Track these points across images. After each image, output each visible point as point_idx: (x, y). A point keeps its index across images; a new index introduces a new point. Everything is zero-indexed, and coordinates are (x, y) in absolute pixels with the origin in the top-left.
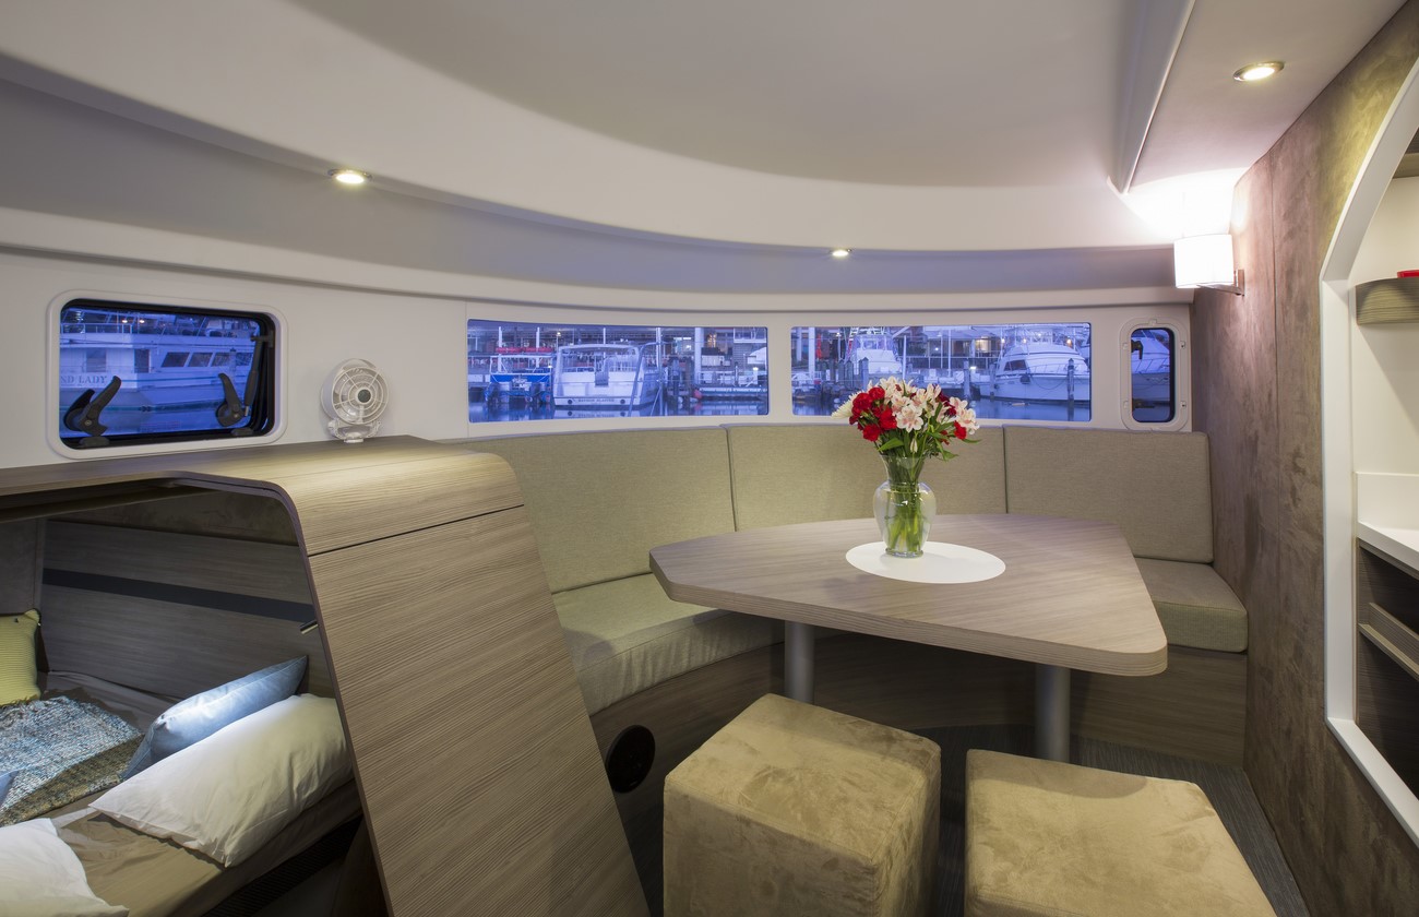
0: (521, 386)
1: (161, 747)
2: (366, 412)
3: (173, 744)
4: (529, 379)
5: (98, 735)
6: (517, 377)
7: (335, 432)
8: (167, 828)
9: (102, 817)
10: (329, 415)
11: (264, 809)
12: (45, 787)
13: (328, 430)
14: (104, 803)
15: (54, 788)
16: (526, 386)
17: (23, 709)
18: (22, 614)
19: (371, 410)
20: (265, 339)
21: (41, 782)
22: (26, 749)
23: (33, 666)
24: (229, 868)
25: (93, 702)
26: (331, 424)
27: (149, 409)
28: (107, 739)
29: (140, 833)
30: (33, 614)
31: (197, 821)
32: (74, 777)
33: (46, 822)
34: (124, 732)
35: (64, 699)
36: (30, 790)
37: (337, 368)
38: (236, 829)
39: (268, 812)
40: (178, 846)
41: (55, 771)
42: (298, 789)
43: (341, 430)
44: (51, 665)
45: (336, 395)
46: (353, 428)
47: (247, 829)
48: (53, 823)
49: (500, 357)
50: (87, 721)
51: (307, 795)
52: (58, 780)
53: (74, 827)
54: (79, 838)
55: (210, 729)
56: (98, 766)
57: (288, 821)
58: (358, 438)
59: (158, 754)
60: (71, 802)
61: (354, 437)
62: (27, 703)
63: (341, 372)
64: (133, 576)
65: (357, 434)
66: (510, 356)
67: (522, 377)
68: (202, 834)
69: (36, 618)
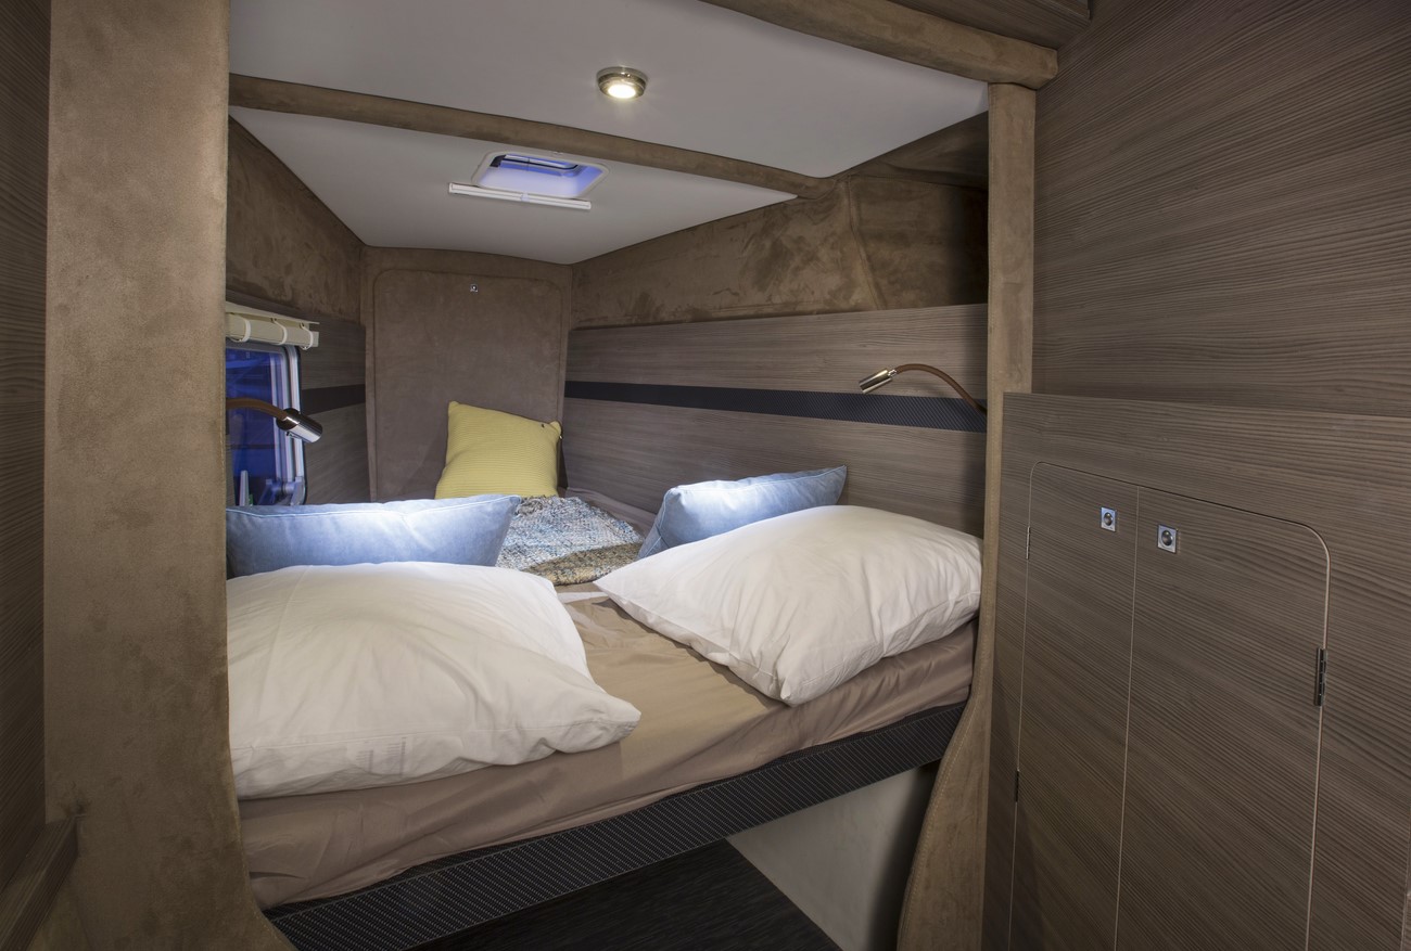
3: (688, 532)
5: (606, 533)
9: (610, 603)
12: (552, 562)
15: (562, 565)
18: (547, 422)
21: (550, 558)
22: (541, 531)
25: (602, 509)
28: (614, 538)
29: (650, 630)
30: (556, 425)
32: (580, 560)
35: (578, 500)
36: (539, 560)
40: (700, 657)
41: (564, 552)
44: (570, 481)
48: (559, 597)
50: (596, 521)
52: (564, 560)
54: (582, 618)
60: (576, 583)
62: (547, 498)
69: (559, 430)
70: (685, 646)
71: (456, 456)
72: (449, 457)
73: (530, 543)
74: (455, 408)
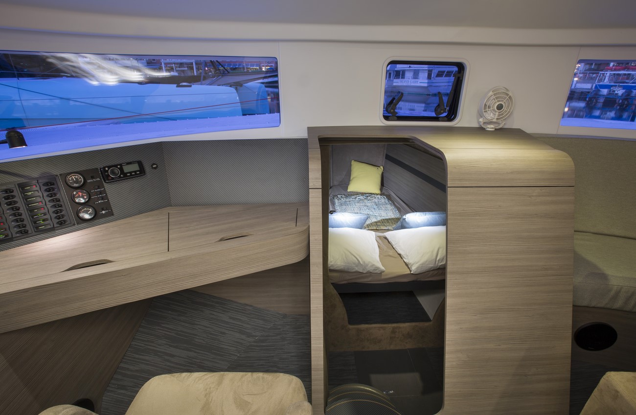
0: (616, 92)
1: (403, 226)
2: (499, 115)
3: (407, 226)
4: (624, 88)
5: (389, 213)
6: (616, 86)
7: (482, 124)
8: (400, 252)
9: (386, 238)
10: (481, 115)
11: (426, 262)
12: (376, 222)
13: (479, 122)
14: (388, 234)
15: (378, 224)
16: (620, 92)
17: (376, 196)
18: (379, 167)
19: (502, 114)
20: (459, 75)
21: (376, 220)
22: (374, 209)
23: (380, 184)
24: (412, 274)
25: (392, 201)
26: (481, 120)
27: (429, 95)
28: (393, 215)
29: (394, 248)
30: (382, 167)
31: (408, 254)
32: (383, 222)
33: (373, 233)
34: (397, 215)
35: (385, 197)
36: (373, 221)
37: (489, 91)
38: (417, 263)
39: (427, 263)
40: (402, 258)
41: (379, 219)
42: (438, 261)
43: (484, 123)
44: (385, 185)
45: (485, 105)
46: (491, 123)
47: (420, 265)
48: (375, 234)
49: (608, 73)
50: (389, 207)
51: (441, 264)
52: (379, 222)
53: (380, 237)
54: (380, 241)
55: (418, 226)
56: (388, 222)
57: (432, 269)
58: (492, 128)
59: (403, 227)
60: (380, 230)
61: (490, 128)
62: (377, 194)
63: (491, 93)
64: (407, 163)
65: (492, 126)
66: (615, 72)
67: (619, 86)
68: (408, 259)
69: (383, 169)
70: (400, 255)
71: (354, 178)
72: (351, 178)
73: (371, 213)
74: (353, 163)
